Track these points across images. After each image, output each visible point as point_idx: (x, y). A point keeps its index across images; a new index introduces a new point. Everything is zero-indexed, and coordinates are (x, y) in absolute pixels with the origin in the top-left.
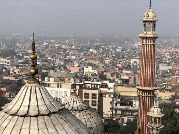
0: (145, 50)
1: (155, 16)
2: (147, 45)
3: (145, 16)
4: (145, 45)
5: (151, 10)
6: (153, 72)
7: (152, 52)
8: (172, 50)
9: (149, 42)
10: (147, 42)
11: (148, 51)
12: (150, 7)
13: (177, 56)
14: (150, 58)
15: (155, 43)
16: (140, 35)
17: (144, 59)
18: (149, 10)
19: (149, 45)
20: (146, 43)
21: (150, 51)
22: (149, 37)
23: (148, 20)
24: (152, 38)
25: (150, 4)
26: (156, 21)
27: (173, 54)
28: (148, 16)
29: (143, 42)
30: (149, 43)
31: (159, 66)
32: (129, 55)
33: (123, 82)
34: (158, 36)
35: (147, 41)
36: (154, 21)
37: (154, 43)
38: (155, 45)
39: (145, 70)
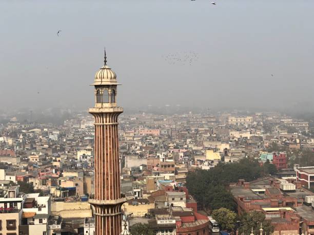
0: (100, 135)
1: (115, 78)
2: (103, 126)
3: (98, 77)
4: (100, 126)
5: (107, 67)
6: (116, 173)
7: (113, 138)
8: (145, 132)
9: (106, 122)
10: (103, 122)
11: (107, 137)
12: (105, 61)
13: (153, 143)
14: (110, 149)
15: (117, 122)
16: (91, 110)
17: (101, 150)
18: (103, 67)
19: (106, 126)
20: (102, 124)
21: (110, 137)
22: (106, 113)
23: (103, 83)
24: (111, 115)
25: (105, 58)
26: (116, 85)
27: (146, 139)
28: (102, 77)
29: (96, 122)
30: (108, 123)
31: (126, 160)
32: (73, 145)
33: (65, 194)
34: (121, 111)
35: (103, 120)
36: (113, 85)
37: (115, 123)
38: (117, 125)
39: (104, 171)
